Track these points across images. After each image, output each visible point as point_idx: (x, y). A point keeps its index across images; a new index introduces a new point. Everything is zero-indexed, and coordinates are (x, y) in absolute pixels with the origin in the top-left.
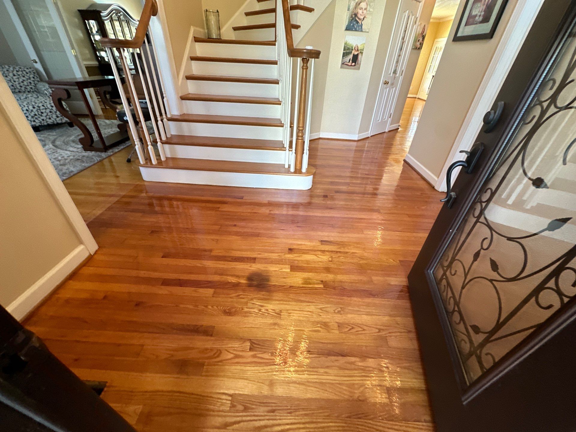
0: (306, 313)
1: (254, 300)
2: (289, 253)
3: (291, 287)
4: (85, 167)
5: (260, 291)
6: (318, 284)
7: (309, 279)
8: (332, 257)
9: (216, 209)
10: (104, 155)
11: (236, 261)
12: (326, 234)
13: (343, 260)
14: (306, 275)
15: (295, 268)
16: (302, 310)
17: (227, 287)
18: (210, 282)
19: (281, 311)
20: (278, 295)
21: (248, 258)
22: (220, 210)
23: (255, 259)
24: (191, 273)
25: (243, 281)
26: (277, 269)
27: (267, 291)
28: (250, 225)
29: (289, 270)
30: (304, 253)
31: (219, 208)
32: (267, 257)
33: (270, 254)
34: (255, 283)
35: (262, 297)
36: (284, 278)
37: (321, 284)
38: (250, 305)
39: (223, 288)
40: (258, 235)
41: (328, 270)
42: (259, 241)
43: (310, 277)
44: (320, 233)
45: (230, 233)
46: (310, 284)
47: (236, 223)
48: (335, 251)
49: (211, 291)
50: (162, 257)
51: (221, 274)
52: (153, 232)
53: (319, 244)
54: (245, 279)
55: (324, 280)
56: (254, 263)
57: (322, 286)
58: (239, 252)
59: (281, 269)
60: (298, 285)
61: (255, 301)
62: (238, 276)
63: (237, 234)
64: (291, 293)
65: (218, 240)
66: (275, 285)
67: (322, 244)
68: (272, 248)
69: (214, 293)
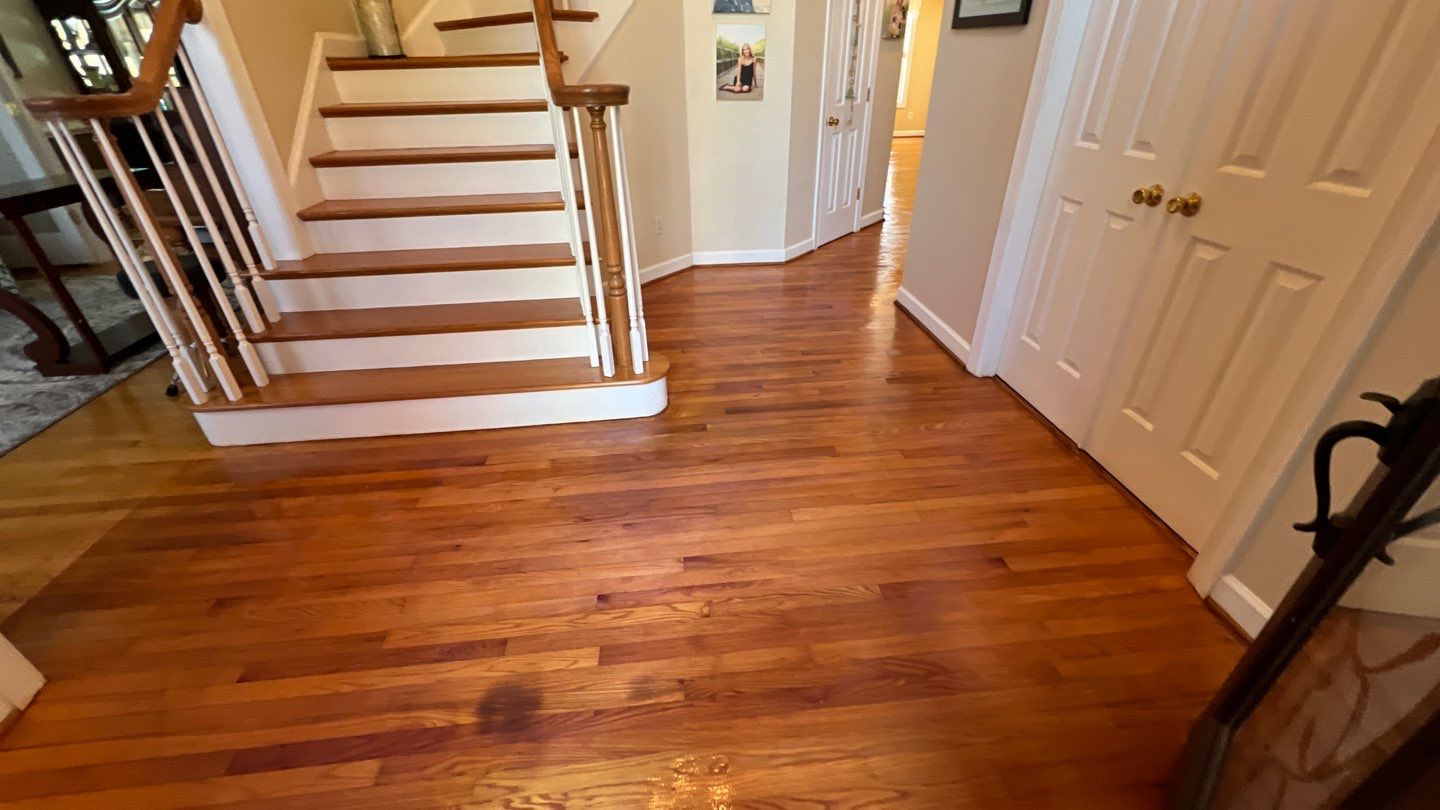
0: (633, 789)
1: (494, 774)
2: (599, 610)
3: (598, 713)
4: (37, 425)
5: (512, 742)
6: (669, 691)
7: (647, 680)
8: (709, 603)
9: (408, 506)
10: (100, 382)
11: (453, 659)
12: (697, 536)
13: (740, 608)
14: (640, 669)
15: (610, 655)
16: (623, 781)
17: (419, 745)
18: (370, 738)
19: (566, 794)
20: (559, 747)
21: (484, 644)
22: (419, 505)
23: (504, 642)
24: (318, 719)
25: (466, 718)
26: (563, 665)
27: (534, 740)
28: (501, 539)
29: (594, 663)
30: (638, 604)
31: (417, 500)
32: (541, 632)
33: (545, 623)
34: (499, 718)
35: (516, 758)
36: (581, 689)
37: (679, 690)
38: (481, 792)
39: (408, 752)
40: (518, 568)
41: (697, 643)
42: (519, 585)
43: (650, 674)
44: (682, 537)
45: (443, 574)
46: (649, 695)
47: (459, 541)
48: (718, 585)
49: (371, 766)
50: (238, 682)
51: (408, 708)
52: (220, 603)
53: (677, 570)
54: (472, 710)
55: (686, 677)
56: (502, 654)
57: (679, 696)
58: (462, 629)
59: (575, 662)
60: (617, 706)
61: (497, 778)
62: (452, 706)
63: (461, 572)
64: (597, 733)
65: (404, 600)
66: (554, 715)
67: (686, 569)
68: (554, 601)
69: (382, 771)
